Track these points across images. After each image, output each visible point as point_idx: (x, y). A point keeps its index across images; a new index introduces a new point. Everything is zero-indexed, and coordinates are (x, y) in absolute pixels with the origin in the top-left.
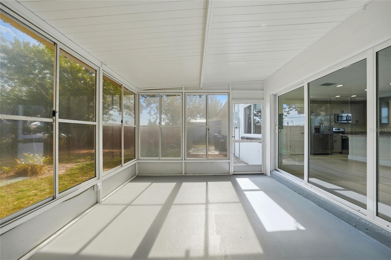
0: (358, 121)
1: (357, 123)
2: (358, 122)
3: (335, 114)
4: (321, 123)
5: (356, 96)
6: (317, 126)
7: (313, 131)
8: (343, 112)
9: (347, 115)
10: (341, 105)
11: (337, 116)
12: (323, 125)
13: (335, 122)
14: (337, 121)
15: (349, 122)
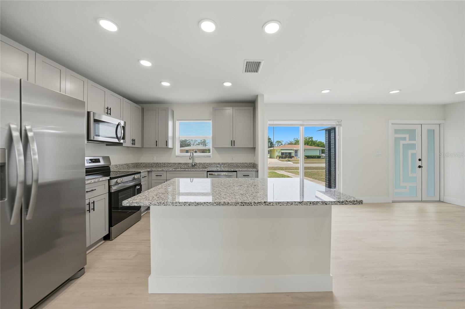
0: (135, 140)
2: (135, 144)
3: (88, 113)
9: (118, 123)
10: (106, 90)
11: (94, 121)
12: (35, 147)
13: (88, 140)
14: (95, 134)
15: (121, 141)
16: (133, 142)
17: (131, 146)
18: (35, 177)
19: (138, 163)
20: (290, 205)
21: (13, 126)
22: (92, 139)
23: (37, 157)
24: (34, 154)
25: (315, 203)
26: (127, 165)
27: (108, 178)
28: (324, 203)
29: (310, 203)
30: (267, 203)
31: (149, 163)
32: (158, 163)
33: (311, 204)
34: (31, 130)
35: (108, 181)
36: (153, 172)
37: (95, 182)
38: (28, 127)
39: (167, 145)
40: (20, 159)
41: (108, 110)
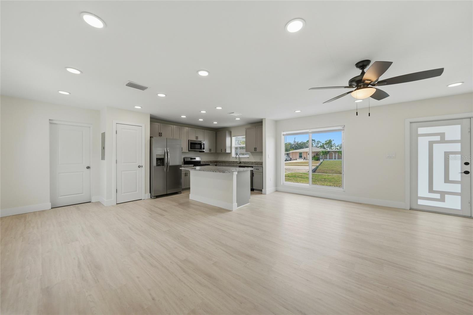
3: (189, 140)
4: (166, 151)
6: (160, 155)
7: (154, 163)
10: (196, 129)
11: (191, 143)
12: (169, 154)
13: (189, 151)
14: (191, 148)
15: (203, 150)
16: (210, 150)
17: (209, 152)
19: (216, 161)
21: (165, 149)
27: (193, 165)
38: (168, 149)
39: (225, 151)
40: (166, 157)
41: (197, 137)
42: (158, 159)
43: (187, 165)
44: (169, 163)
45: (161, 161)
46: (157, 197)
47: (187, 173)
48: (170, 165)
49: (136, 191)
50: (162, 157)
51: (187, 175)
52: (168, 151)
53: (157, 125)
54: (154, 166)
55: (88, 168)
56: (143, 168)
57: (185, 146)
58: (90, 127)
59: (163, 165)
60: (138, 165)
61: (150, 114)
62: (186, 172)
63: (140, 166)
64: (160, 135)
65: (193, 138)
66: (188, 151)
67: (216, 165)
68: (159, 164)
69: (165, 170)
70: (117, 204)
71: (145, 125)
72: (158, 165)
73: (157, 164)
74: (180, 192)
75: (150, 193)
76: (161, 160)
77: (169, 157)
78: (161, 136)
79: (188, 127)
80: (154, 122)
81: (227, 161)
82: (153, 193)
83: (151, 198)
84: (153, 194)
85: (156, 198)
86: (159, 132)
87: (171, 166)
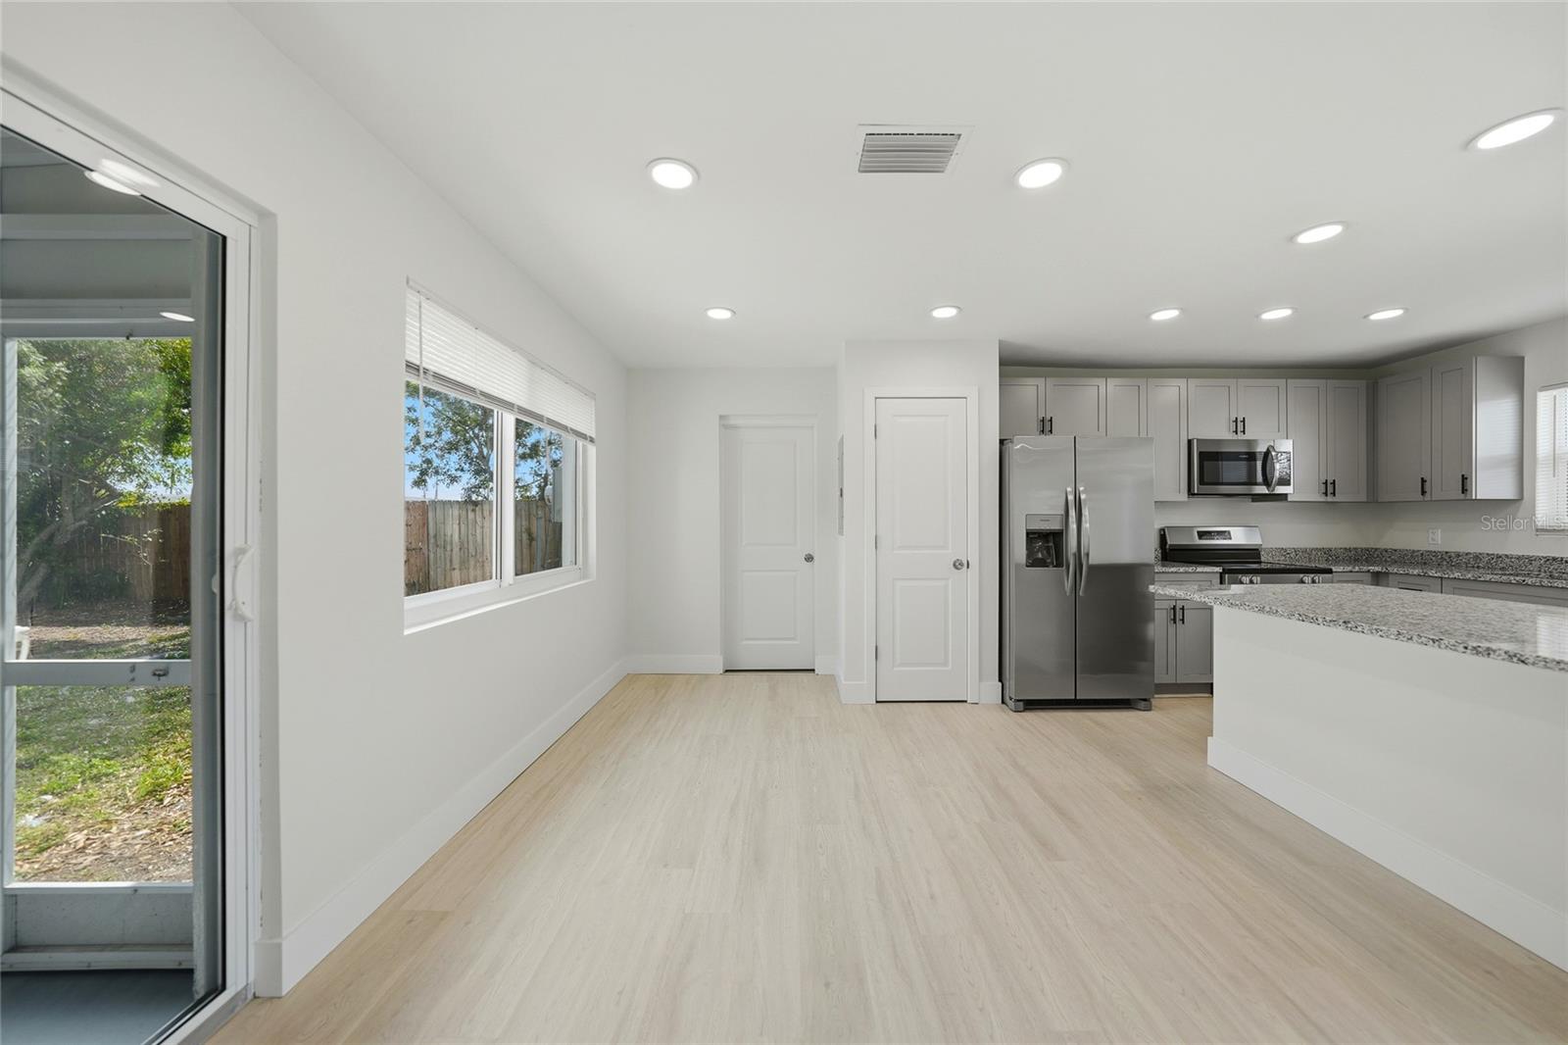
0: (1334, 483)
1: (1330, 498)
2: (1334, 494)
3: (1190, 442)
4: (1071, 498)
5: (1399, 312)
6: (1046, 518)
7: (1019, 549)
8: (1240, 425)
9: (1268, 449)
10: (1232, 382)
11: (1201, 455)
12: (1086, 512)
13: (1191, 493)
14: (1202, 482)
15: (1280, 490)
16: (1329, 487)
17: (1322, 499)
18: (1086, 551)
19: (1376, 549)
20: (1405, 639)
21: (1069, 489)
22: (1196, 492)
23: (1088, 525)
24: (1086, 522)
25: (1480, 649)
26: (1328, 552)
27: (1219, 569)
28: (1515, 656)
29: (1466, 648)
30: (1350, 625)
31: (1414, 551)
32: (1447, 553)
33: (1469, 651)
34: (1084, 492)
35: (1218, 575)
36: (1390, 576)
37: (1186, 572)
38: (1081, 489)
39: (1464, 490)
40: (1073, 526)
41: (1239, 425)
42: (1032, 536)
43: (1182, 570)
44: (1088, 555)
45: (1047, 546)
46: (1031, 705)
47: (1183, 609)
48: (1090, 562)
49: (945, 664)
50: (1055, 526)
51: (1183, 620)
52: (1083, 497)
53: (1030, 389)
54: (1018, 566)
55: (809, 558)
56: (973, 574)
57: (1170, 471)
58: (812, 427)
59: (1059, 564)
60: (955, 559)
61: (1000, 342)
62: (1179, 605)
63: (961, 564)
64: (1046, 426)
65: (1215, 429)
66: (1183, 497)
67: (1378, 579)
68: (1040, 556)
69: (1068, 585)
70: (877, 702)
71: (979, 390)
72: (1033, 562)
73: (1028, 556)
74: (1145, 700)
75: (1000, 680)
76: (1048, 542)
77: (1086, 525)
78: (1051, 431)
79: (1187, 377)
80: (1018, 376)
81: (1477, 557)
82: (1013, 682)
83: (1003, 702)
84: (1011, 692)
85: (1025, 710)
86: (1043, 415)
87: (1092, 568)
